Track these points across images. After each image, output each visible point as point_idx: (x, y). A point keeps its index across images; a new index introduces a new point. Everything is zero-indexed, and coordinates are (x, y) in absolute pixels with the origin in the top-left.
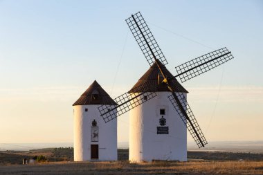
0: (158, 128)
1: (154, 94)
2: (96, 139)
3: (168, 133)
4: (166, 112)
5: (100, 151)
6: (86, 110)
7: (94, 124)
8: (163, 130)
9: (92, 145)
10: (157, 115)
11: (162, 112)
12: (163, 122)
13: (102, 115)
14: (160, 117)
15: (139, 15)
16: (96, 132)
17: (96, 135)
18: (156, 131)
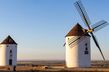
2: (11, 57)
3: (88, 54)
6: (8, 46)
7: (11, 51)
9: (10, 60)
16: (11, 55)
17: (11, 56)
18: (84, 53)
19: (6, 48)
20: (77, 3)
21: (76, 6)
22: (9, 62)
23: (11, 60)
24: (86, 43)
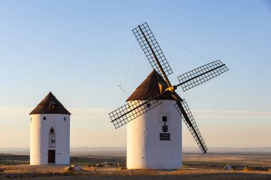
0: (161, 135)
1: (159, 102)
2: (53, 145)
3: (169, 139)
4: (168, 119)
5: (56, 156)
6: (45, 118)
7: (52, 131)
8: (165, 136)
9: (49, 151)
10: (160, 122)
11: (165, 119)
12: (165, 128)
13: (112, 121)
14: (163, 124)
15: (145, 25)
16: (53, 139)
17: (53, 141)
18: (159, 137)
19: (41, 122)
20: (138, 29)
21: (137, 34)
22: (47, 156)
23: (54, 151)
24: (165, 115)
